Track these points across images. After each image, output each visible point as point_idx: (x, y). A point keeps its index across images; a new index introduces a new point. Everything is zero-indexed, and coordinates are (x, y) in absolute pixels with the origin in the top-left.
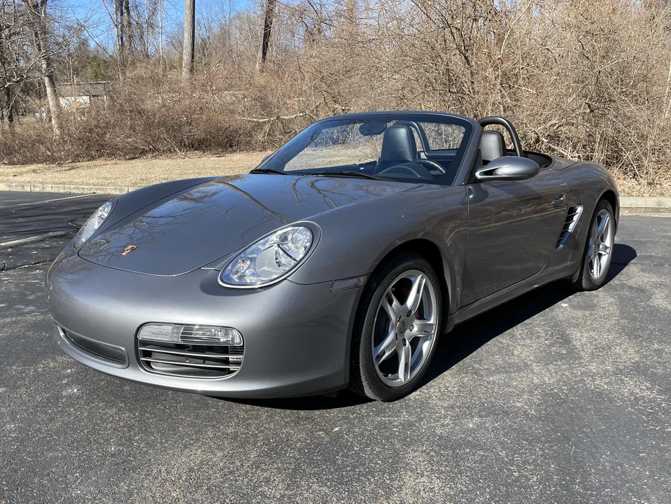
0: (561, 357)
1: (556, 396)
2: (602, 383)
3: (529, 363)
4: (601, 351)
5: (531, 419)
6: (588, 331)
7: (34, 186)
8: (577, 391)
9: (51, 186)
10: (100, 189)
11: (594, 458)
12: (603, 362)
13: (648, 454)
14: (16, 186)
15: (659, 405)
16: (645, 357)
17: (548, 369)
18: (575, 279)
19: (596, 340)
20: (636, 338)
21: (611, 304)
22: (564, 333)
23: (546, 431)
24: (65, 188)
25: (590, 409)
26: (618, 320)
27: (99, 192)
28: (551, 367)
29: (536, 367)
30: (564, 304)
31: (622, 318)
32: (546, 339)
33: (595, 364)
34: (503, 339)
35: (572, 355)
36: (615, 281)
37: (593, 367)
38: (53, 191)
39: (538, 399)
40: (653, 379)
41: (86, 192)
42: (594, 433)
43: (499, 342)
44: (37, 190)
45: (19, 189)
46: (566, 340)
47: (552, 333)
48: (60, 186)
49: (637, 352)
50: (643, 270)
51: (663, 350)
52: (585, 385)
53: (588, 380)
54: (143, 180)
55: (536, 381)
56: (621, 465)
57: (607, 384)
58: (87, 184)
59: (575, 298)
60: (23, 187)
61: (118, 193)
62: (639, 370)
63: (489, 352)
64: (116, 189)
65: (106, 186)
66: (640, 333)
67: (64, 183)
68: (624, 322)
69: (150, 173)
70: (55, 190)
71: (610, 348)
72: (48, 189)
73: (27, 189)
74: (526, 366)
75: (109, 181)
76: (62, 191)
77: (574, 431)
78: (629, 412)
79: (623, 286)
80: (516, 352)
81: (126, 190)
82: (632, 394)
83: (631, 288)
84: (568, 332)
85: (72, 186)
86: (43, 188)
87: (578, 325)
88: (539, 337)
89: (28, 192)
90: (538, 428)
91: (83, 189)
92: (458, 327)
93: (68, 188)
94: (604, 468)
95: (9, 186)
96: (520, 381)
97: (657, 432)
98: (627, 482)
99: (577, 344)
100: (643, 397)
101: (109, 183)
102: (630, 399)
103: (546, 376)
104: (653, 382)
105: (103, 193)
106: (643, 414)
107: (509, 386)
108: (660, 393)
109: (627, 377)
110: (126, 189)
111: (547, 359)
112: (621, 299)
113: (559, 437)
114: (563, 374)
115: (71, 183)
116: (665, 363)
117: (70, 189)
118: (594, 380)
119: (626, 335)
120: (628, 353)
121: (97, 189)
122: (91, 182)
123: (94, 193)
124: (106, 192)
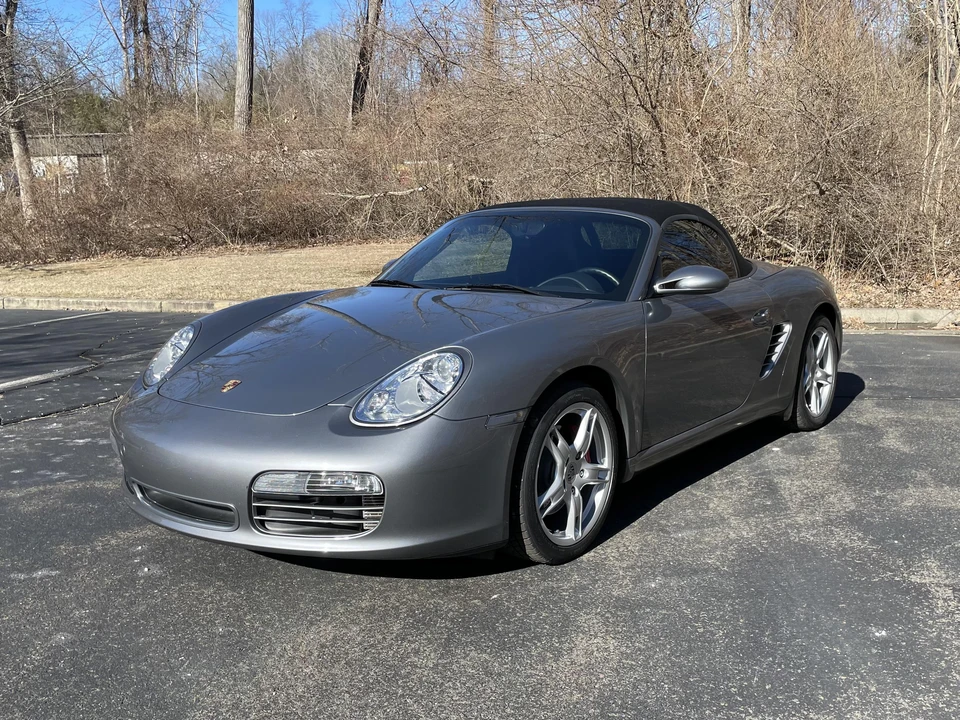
0: (765, 508)
1: (752, 550)
2: (808, 536)
3: (726, 517)
4: (813, 499)
5: (722, 576)
6: (800, 479)
7: (9, 301)
8: (779, 545)
9: (35, 299)
10: (116, 304)
11: (788, 611)
12: (812, 513)
13: (848, 606)
15: (869, 556)
16: (863, 505)
17: (747, 523)
18: (788, 416)
19: (808, 488)
20: (855, 485)
21: (832, 446)
22: (771, 481)
23: (739, 586)
24: (59, 303)
25: (791, 563)
26: (838, 465)
27: (115, 309)
28: (752, 521)
29: (733, 522)
30: (775, 448)
31: (842, 463)
32: (749, 490)
33: (802, 515)
34: (695, 491)
35: (779, 507)
36: (842, 419)
37: (800, 519)
38: (39, 308)
39: (733, 555)
40: (867, 529)
41: (93, 308)
42: (792, 587)
43: (693, 495)
44: (13, 306)
46: (772, 490)
47: (757, 483)
48: (50, 299)
49: (854, 500)
50: (878, 405)
51: (884, 496)
52: (788, 538)
53: (793, 533)
54: (182, 289)
55: (732, 535)
56: (817, 616)
57: (812, 535)
58: (95, 296)
59: (789, 440)
61: (144, 309)
62: (853, 520)
63: (679, 507)
64: (141, 304)
65: (126, 299)
66: (862, 479)
67: (56, 296)
68: (845, 466)
69: (192, 278)
70: (43, 307)
71: (823, 497)
72: (32, 305)
74: (723, 520)
75: (130, 292)
76: (54, 307)
77: (769, 585)
78: (835, 565)
79: (850, 425)
80: (711, 505)
81: (158, 305)
82: (841, 545)
83: (860, 427)
84: (776, 481)
85: (71, 300)
86: (24, 303)
87: (789, 472)
88: (741, 487)
90: (729, 585)
91: (88, 304)
92: (638, 475)
93: (65, 303)
94: (798, 619)
96: (714, 536)
97: (862, 583)
98: (821, 632)
99: (786, 494)
100: (852, 548)
101: (130, 295)
102: (837, 551)
103: (745, 531)
104: (866, 533)
105: (120, 309)
106: (850, 566)
107: (700, 543)
108: (872, 542)
109: (837, 528)
110: (158, 303)
111: (747, 512)
112: (846, 440)
113: (753, 592)
114: (765, 527)
115: (68, 295)
116: (885, 511)
117: (68, 304)
118: (799, 532)
119: (845, 481)
120: (844, 501)
121: (111, 304)
122: (100, 293)
123: (107, 310)
124: (125, 309)
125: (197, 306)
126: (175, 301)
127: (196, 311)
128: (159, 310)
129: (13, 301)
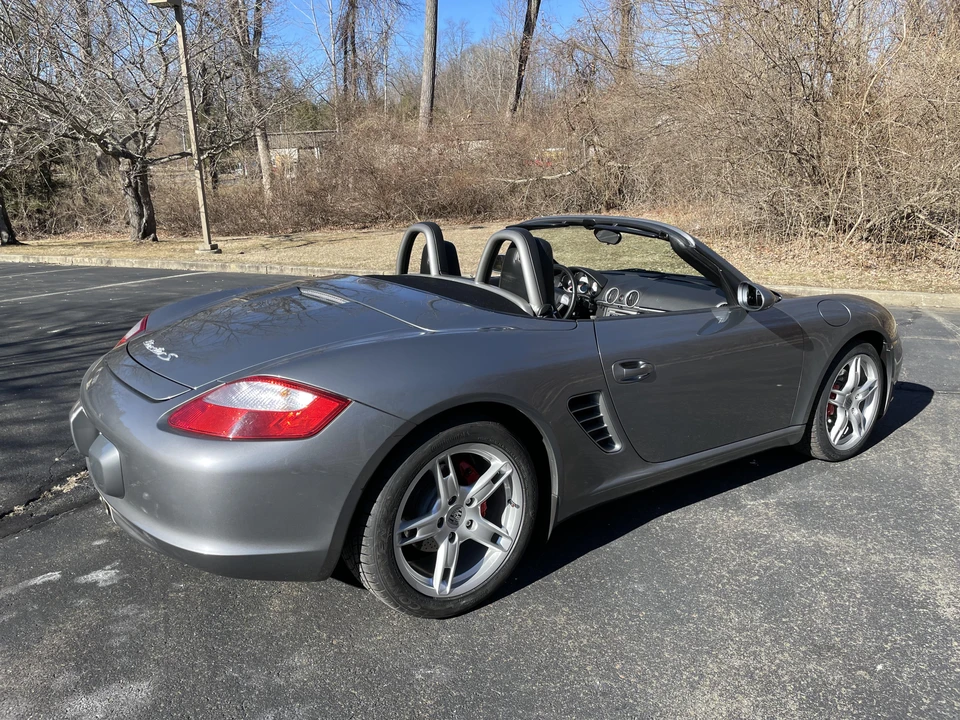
7: (271, 268)
9: (291, 268)
14: (249, 267)
24: (307, 271)
44: (274, 272)
45: (253, 271)
48: (301, 267)
58: (333, 266)
60: (258, 268)
64: (368, 272)
65: (356, 268)
67: (305, 265)
70: (295, 273)
72: (288, 272)
73: (263, 271)
76: (304, 274)
85: (316, 269)
86: (282, 270)
89: (263, 275)
93: (310, 270)
95: (242, 267)
101: (359, 265)
115: (313, 264)
117: (314, 271)
122: (337, 263)
129: (274, 268)
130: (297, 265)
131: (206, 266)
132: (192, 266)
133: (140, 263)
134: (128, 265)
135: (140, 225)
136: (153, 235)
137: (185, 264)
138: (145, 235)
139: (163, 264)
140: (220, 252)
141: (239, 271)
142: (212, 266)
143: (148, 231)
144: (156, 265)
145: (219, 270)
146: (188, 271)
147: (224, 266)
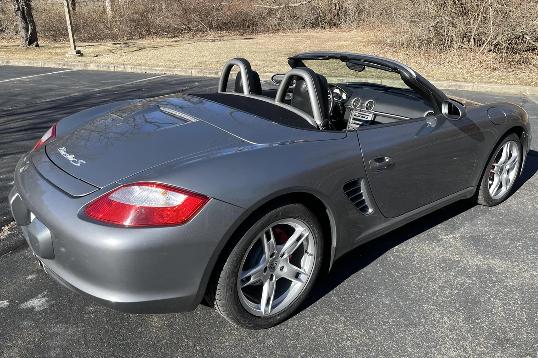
7: (117, 67)
9: (130, 67)
10: (170, 71)
14: (103, 66)
24: (141, 69)
27: (169, 73)
38: (132, 71)
41: (159, 72)
44: (120, 70)
45: (105, 69)
48: (137, 67)
58: (158, 66)
60: (108, 67)
61: (183, 74)
64: (182, 71)
65: (174, 68)
67: (140, 65)
70: (134, 71)
72: (129, 70)
73: (112, 69)
75: (175, 64)
76: (139, 71)
85: (147, 68)
86: (124, 68)
89: (112, 72)
91: (156, 70)
93: (144, 69)
95: (98, 66)
105: (171, 73)
110: (190, 71)
115: (145, 65)
117: (146, 70)
121: (167, 70)
122: (161, 64)
123: (165, 74)
124: (174, 73)
125: (210, 73)
126: (199, 70)
127: (209, 76)
128: (191, 75)
129: (119, 67)
130: (134, 65)
131: (74, 65)
132: (64, 65)
133: (29, 63)
134: (21, 64)
135: (27, 36)
136: (35, 43)
137: (59, 64)
138: (31, 43)
139: (45, 63)
140: (82, 55)
141: (96, 68)
142: (78, 65)
143: (32, 40)
144: (40, 64)
145: (83, 68)
146: (62, 69)
147: (85, 66)
